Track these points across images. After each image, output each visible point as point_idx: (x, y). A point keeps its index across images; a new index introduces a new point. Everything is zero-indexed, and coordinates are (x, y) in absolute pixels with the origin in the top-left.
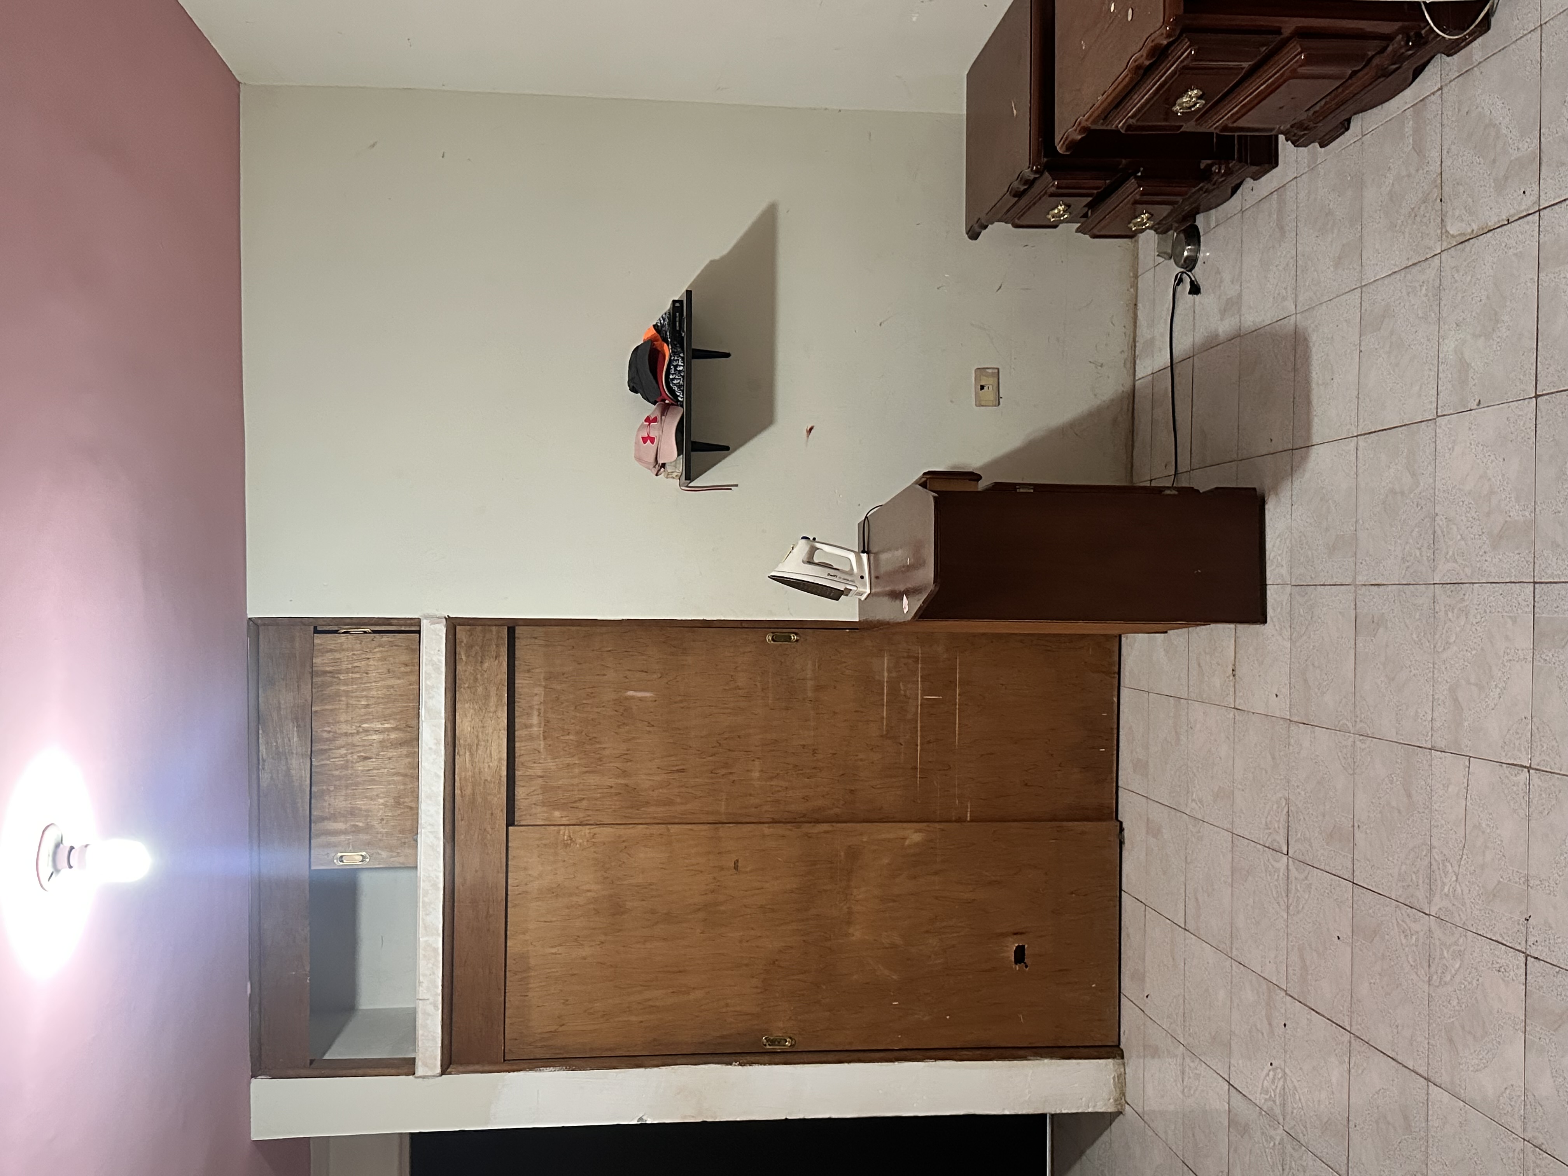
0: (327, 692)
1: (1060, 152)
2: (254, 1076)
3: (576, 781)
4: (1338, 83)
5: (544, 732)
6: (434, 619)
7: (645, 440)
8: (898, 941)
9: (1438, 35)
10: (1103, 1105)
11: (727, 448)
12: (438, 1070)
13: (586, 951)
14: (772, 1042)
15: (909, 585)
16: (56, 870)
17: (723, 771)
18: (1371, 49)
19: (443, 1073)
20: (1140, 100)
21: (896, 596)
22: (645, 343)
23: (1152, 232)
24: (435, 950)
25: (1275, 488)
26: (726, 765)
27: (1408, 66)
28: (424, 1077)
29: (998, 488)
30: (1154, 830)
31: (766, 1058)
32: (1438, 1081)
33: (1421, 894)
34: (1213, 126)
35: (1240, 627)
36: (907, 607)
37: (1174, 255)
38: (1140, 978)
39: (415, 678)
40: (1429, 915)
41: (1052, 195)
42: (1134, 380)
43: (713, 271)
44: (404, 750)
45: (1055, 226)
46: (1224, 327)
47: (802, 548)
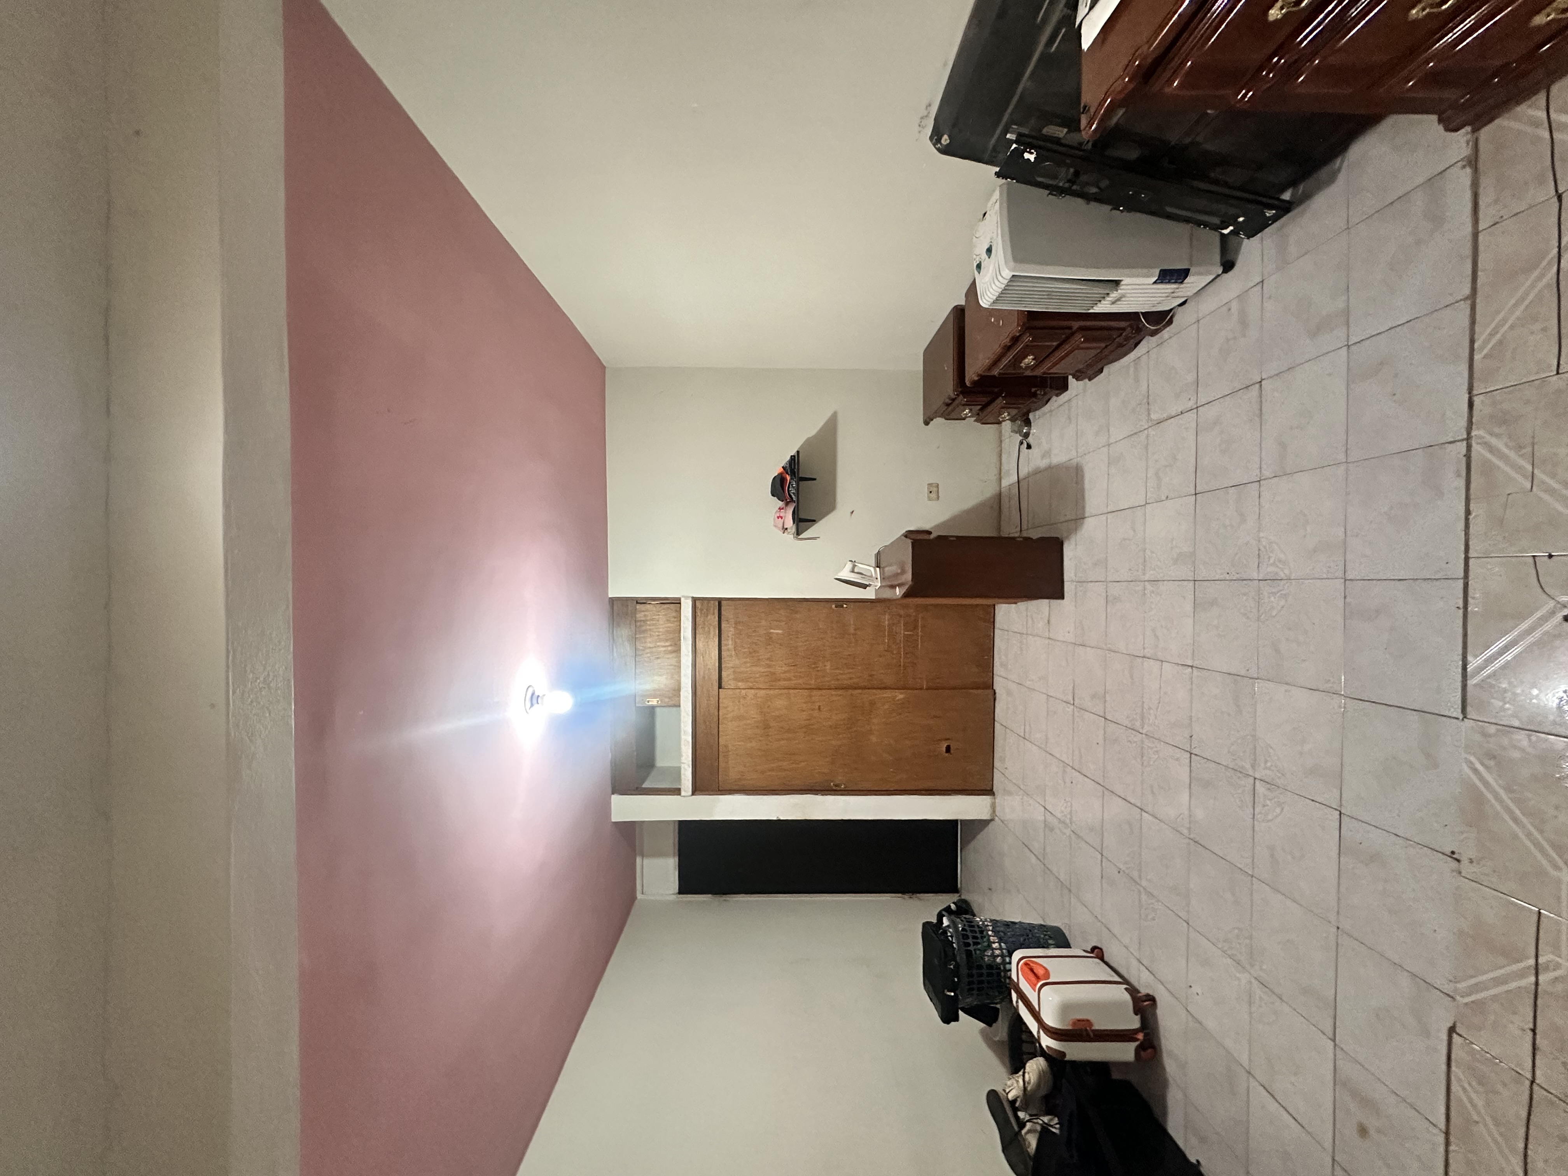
0: (644, 628)
1: (969, 386)
2: (613, 793)
3: (749, 669)
4: (1099, 351)
5: (735, 647)
6: (686, 597)
7: (778, 517)
8: (892, 742)
9: (1148, 327)
10: (985, 816)
11: (814, 521)
12: (690, 793)
13: (754, 744)
14: (836, 786)
15: (900, 582)
16: (532, 705)
17: (813, 666)
18: (1115, 334)
19: (693, 794)
20: (1005, 361)
21: (893, 587)
22: (778, 475)
23: (1008, 422)
24: (688, 742)
25: (1068, 537)
26: (815, 663)
27: (1132, 342)
28: (684, 796)
29: (939, 537)
30: (1009, 693)
31: (833, 793)
32: (1146, 810)
33: (1138, 724)
34: (1039, 372)
35: (1052, 601)
36: (898, 592)
37: (1019, 432)
38: (1003, 760)
39: (679, 623)
40: (1142, 734)
41: (964, 405)
42: (1000, 489)
43: (808, 442)
44: (674, 655)
45: (964, 419)
46: (1043, 463)
47: (849, 566)
